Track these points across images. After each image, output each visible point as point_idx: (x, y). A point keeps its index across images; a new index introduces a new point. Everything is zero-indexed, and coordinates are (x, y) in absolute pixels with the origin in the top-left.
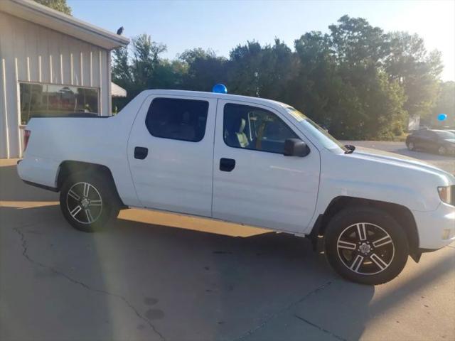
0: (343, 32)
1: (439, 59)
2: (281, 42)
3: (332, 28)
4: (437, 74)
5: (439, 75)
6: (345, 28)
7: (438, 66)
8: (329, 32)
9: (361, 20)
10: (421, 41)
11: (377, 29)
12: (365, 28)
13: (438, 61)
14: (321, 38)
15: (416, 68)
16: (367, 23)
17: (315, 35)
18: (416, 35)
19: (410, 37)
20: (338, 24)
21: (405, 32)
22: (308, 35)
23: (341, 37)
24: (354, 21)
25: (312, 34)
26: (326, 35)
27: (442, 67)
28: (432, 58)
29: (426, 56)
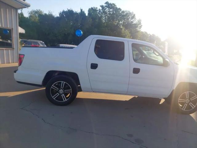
0: (106, 9)
1: (140, 23)
2: (83, 11)
3: (102, 6)
4: (140, 28)
5: (140, 29)
6: (107, 7)
7: (140, 26)
8: (101, 8)
9: (114, 4)
10: (134, 15)
11: (119, 9)
12: (115, 8)
13: (140, 24)
14: (97, 10)
15: (133, 26)
16: (116, 6)
17: (95, 9)
18: (133, 13)
19: (131, 13)
20: (104, 5)
21: (129, 11)
22: (92, 8)
23: (105, 11)
24: (111, 4)
25: (94, 8)
26: (99, 9)
27: (142, 26)
28: (138, 22)
29: (136, 21)
